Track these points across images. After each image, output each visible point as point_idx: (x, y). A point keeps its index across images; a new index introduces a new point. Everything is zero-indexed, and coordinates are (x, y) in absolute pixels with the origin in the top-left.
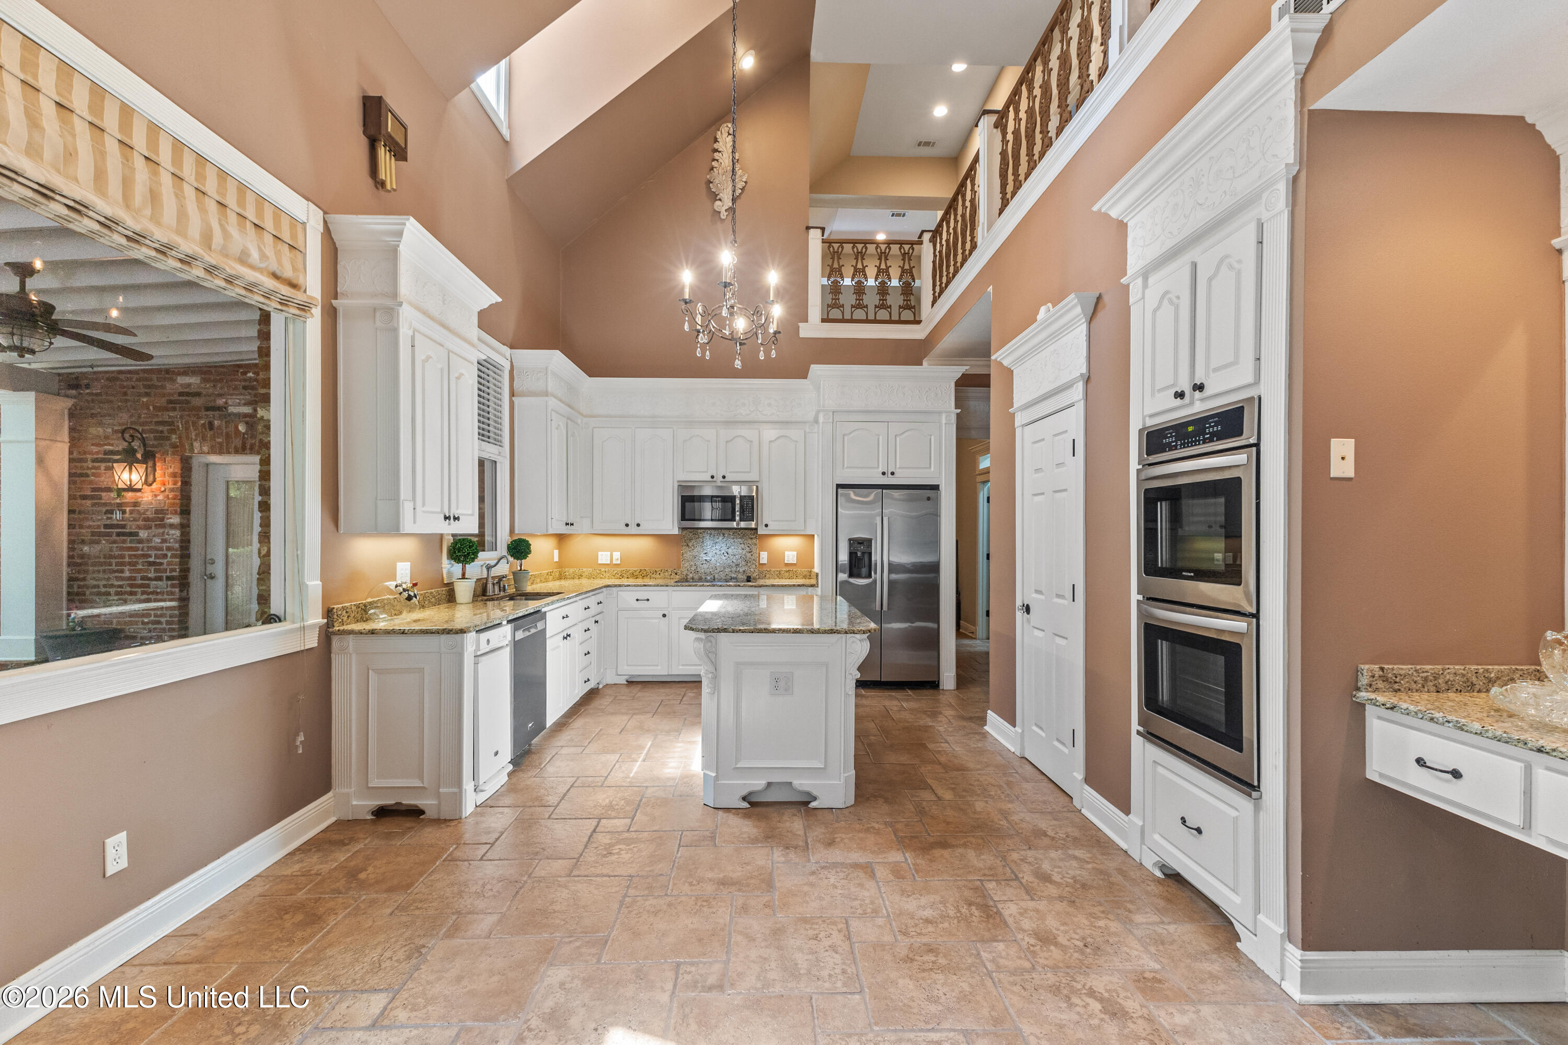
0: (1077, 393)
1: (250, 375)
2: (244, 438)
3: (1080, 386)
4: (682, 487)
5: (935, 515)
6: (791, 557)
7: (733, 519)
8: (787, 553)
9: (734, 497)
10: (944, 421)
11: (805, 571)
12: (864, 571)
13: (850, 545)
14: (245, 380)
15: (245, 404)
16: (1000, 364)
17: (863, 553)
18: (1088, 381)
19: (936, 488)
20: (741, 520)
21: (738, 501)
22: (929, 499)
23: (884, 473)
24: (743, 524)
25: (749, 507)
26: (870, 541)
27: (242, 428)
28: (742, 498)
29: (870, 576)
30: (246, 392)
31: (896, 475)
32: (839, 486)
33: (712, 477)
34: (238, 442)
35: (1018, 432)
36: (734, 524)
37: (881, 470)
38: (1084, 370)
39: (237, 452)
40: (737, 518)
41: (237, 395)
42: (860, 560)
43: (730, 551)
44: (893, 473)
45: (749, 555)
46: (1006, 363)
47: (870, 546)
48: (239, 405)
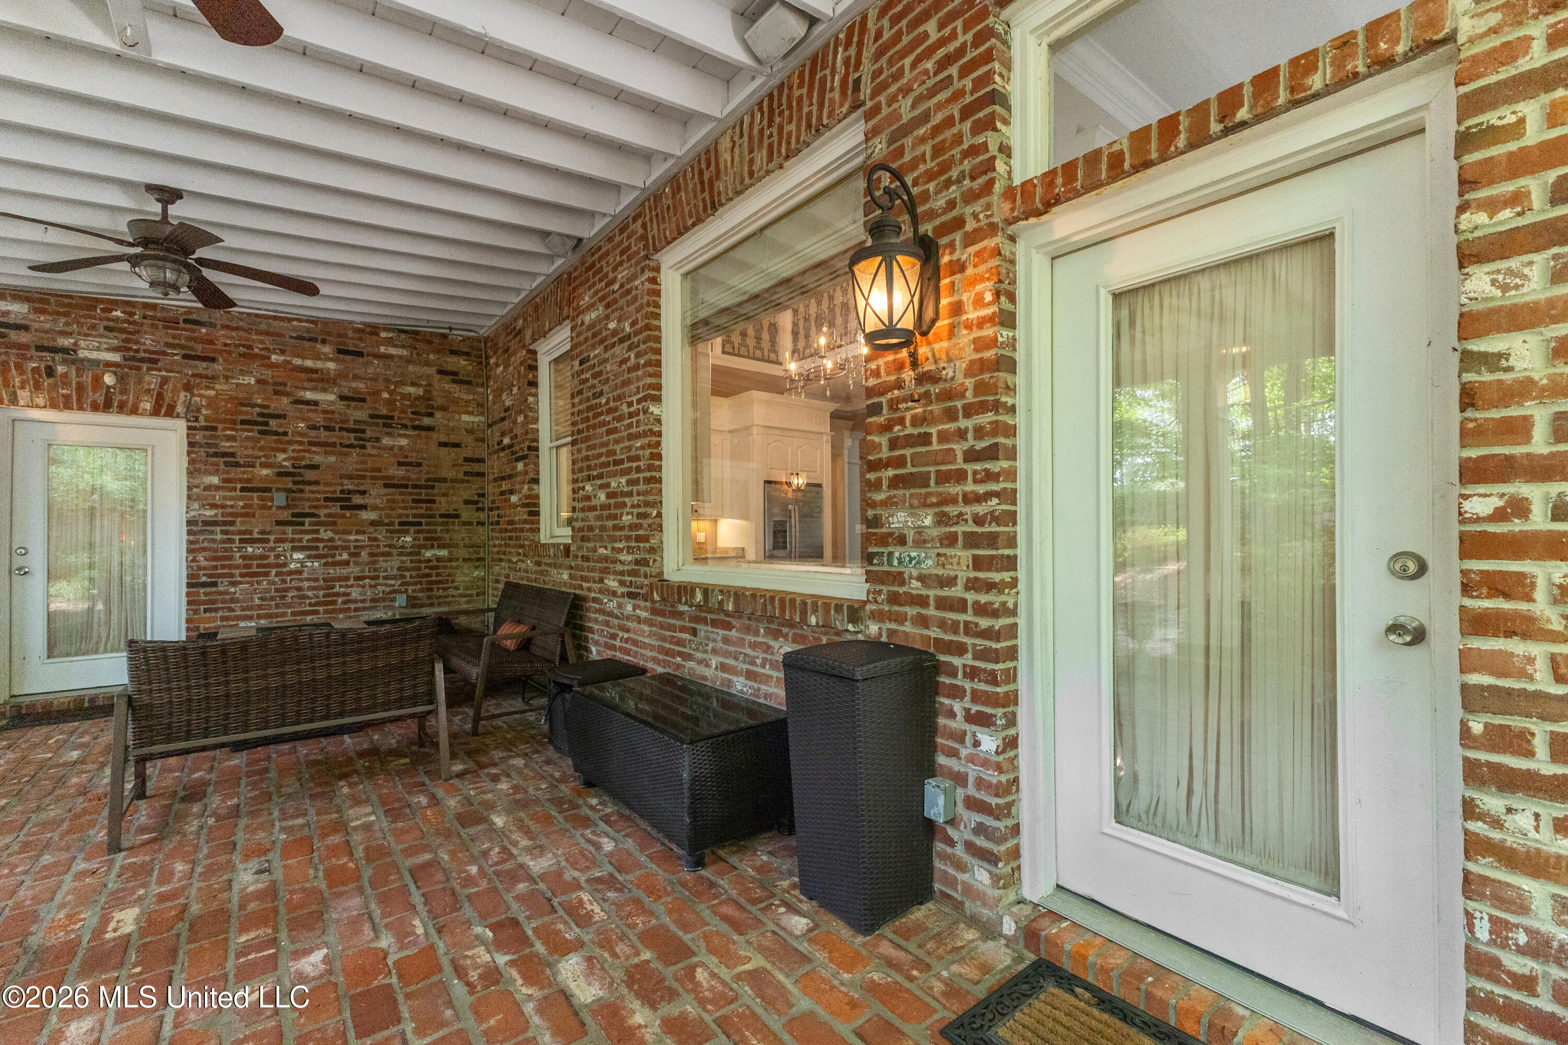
1: (118, 313)
2: (108, 392)
6: (701, 537)
10: (825, 440)
13: (774, 525)
14: (108, 319)
15: (108, 350)
19: (820, 486)
23: (792, 474)
26: (785, 523)
27: (109, 379)
29: (786, 547)
30: (111, 335)
32: (765, 483)
34: (100, 398)
37: (790, 471)
39: (95, 408)
41: (95, 336)
47: (786, 526)
48: (98, 349)
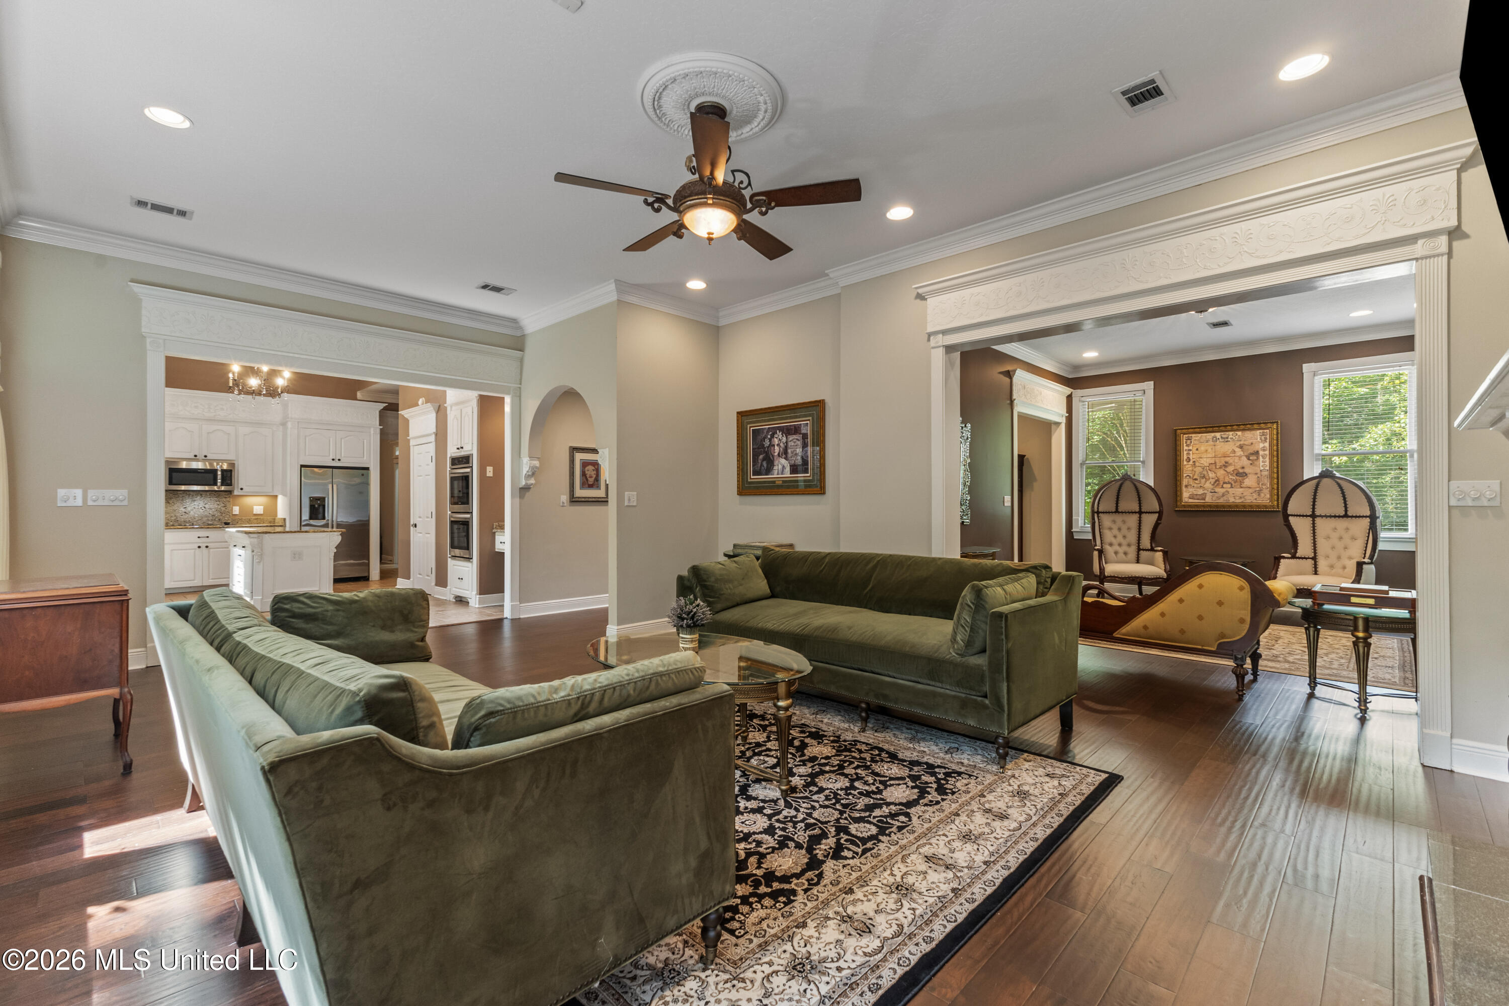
0: (432, 438)
3: (433, 436)
4: (168, 462)
5: (366, 484)
6: (258, 510)
7: (215, 484)
8: (255, 507)
9: (216, 470)
10: (372, 432)
11: (270, 518)
12: (320, 516)
13: (311, 501)
16: (403, 416)
17: (319, 505)
18: (436, 435)
19: (367, 469)
20: (222, 484)
21: (219, 473)
22: (363, 475)
23: (333, 460)
24: (223, 488)
25: (228, 476)
26: (324, 498)
28: (223, 471)
29: (324, 518)
31: (342, 461)
32: (302, 466)
33: (196, 456)
35: (411, 448)
36: (216, 488)
37: (331, 457)
38: (435, 431)
40: (219, 484)
42: (317, 509)
43: (207, 506)
44: (339, 460)
45: (223, 509)
46: (406, 416)
47: (324, 501)
